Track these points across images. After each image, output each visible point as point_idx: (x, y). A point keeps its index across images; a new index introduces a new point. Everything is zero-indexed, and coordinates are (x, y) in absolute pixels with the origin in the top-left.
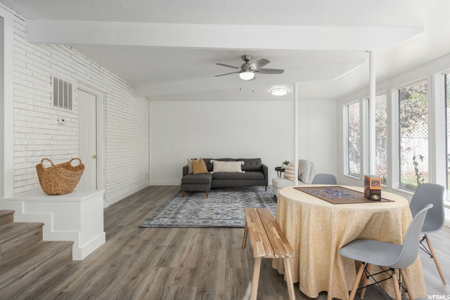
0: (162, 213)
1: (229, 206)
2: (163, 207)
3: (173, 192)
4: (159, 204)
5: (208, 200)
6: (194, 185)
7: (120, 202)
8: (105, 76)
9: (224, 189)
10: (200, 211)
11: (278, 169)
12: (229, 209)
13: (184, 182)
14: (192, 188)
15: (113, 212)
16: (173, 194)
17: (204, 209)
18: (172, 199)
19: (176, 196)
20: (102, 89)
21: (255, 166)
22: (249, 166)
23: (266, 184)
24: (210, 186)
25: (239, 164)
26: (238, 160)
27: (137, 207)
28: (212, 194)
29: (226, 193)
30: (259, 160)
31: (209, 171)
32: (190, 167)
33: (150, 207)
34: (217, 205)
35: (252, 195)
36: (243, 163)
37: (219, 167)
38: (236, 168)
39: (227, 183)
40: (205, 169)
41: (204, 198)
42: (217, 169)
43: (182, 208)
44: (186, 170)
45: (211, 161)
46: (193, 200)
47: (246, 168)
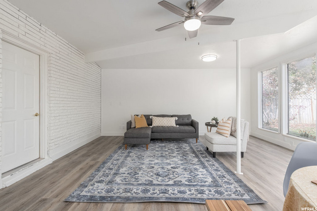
0: (101, 174)
1: (168, 161)
2: (104, 163)
3: (118, 143)
4: (101, 159)
5: (148, 153)
6: (135, 139)
7: (67, 156)
8: (48, 36)
9: (161, 140)
10: (140, 169)
11: (208, 124)
12: (169, 167)
13: (126, 136)
14: (134, 141)
15: (52, 171)
16: (117, 146)
17: (144, 166)
18: (115, 152)
19: (120, 148)
20: (45, 48)
21: (187, 121)
22: (181, 121)
23: (197, 137)
24: (149, 139)
25: (174, 119)
26: (172, 116)
27: (80, 162)
28: (151, 146)
29: (163, 145)
30: (189, 116)
31: (149, 125)
32: (133, 122)
33: (92, 163)
34: (156, 161)
35: (186, 147)
36: (177, 119)
37: (157, 122)
38: (171, 123)
39: (164, 136)
40: (145, 124)
41: (145, 151)
42: (155, 124)
43: (122, 164)
44: (129, 124)
45: (151, 117)
46: (134, 153)
47: (179, 122)
